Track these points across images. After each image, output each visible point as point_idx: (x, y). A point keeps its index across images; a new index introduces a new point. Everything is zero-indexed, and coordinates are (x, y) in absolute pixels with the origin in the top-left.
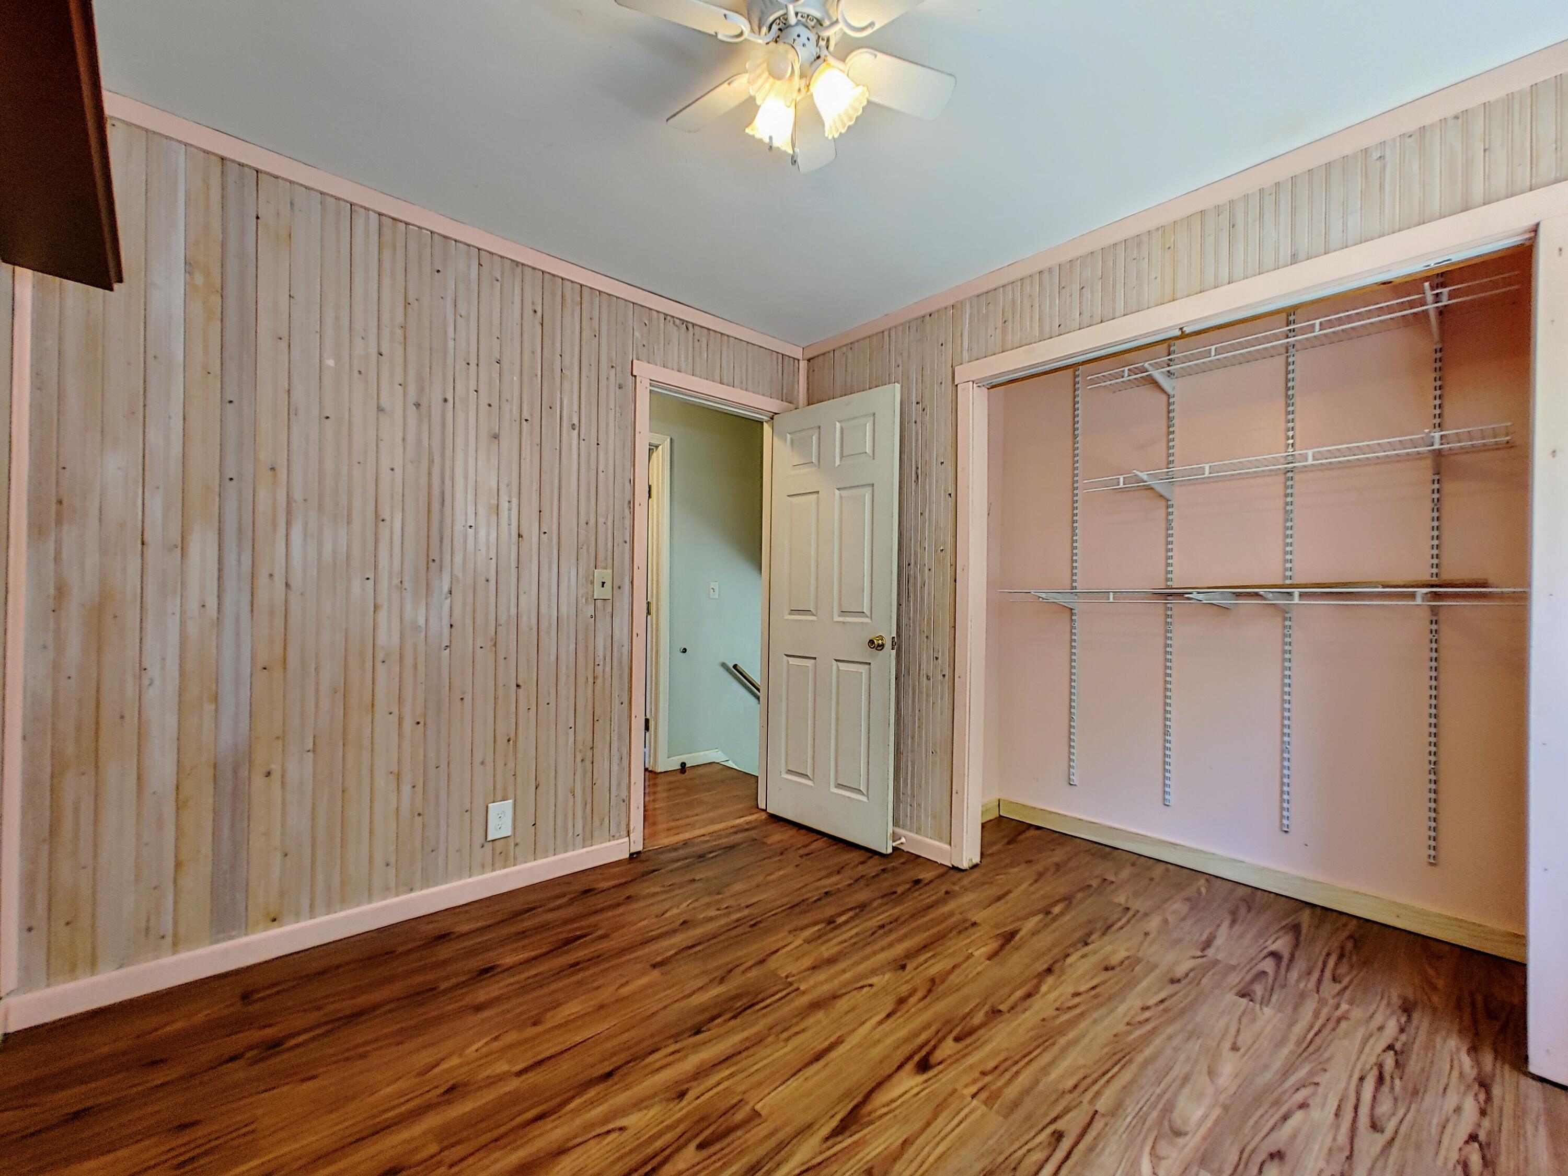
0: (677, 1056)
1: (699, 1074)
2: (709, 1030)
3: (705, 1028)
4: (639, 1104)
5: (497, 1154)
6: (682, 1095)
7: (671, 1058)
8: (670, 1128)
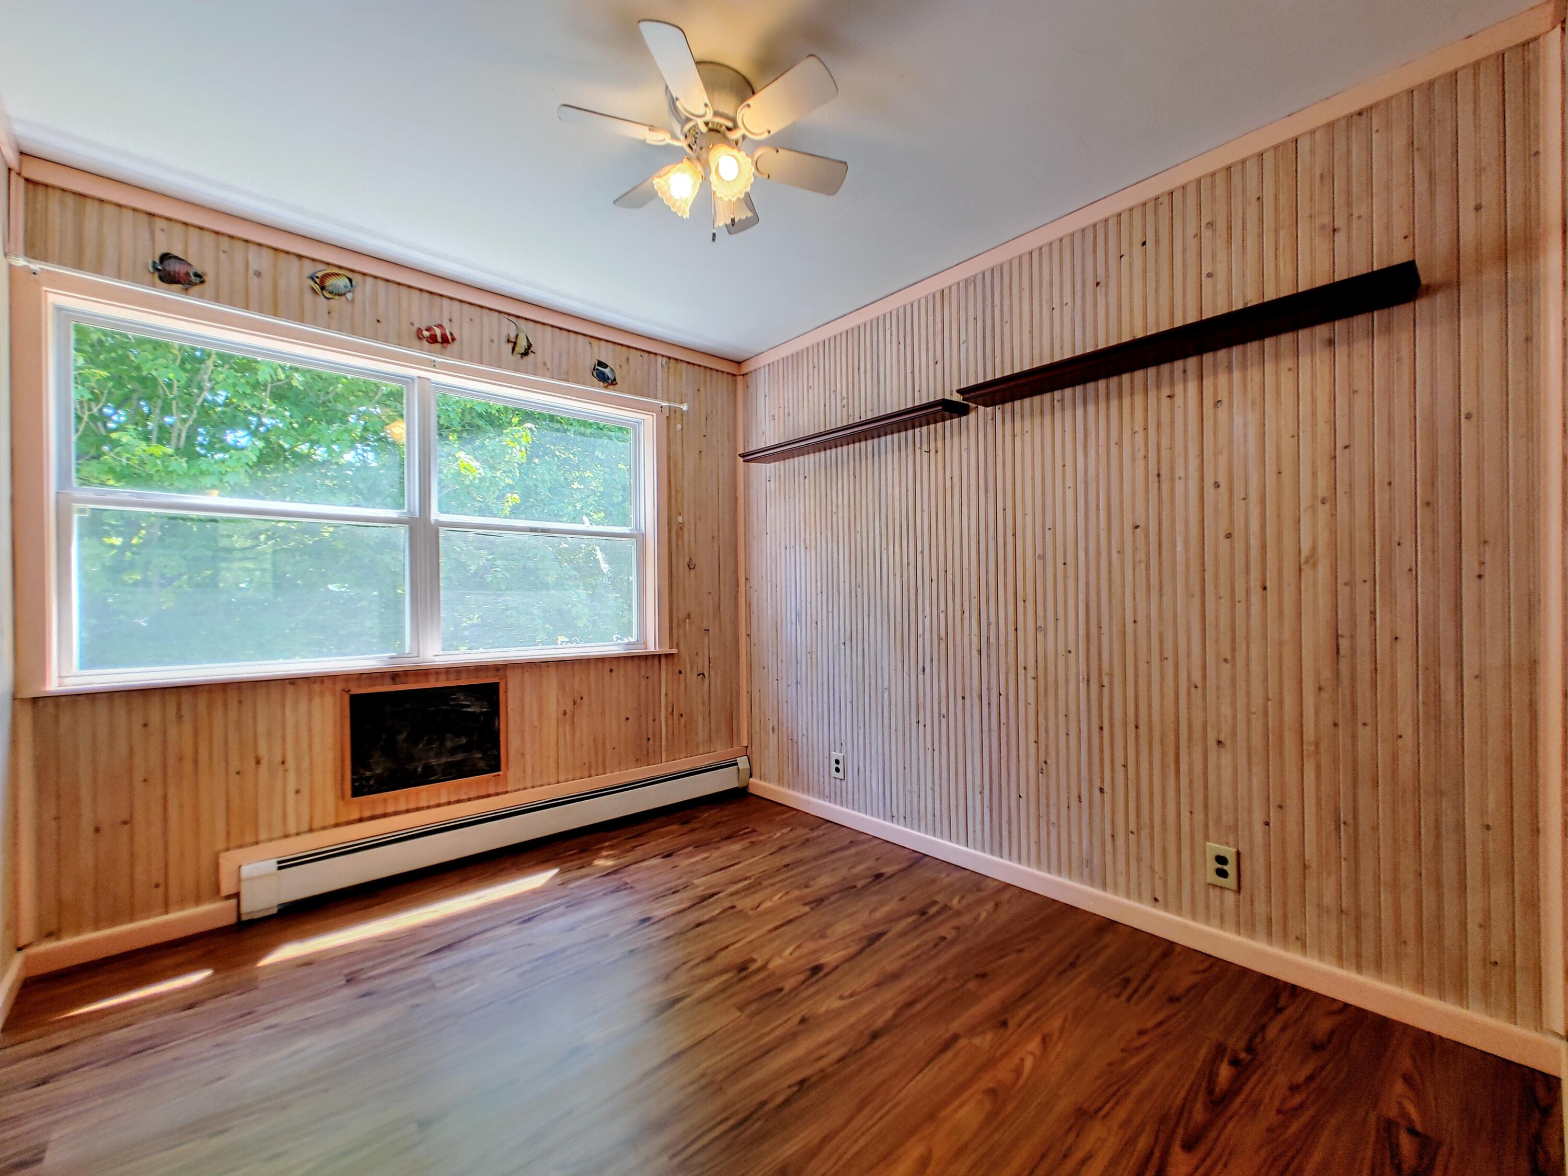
0: (816, 1055)
1: (791, 1037)
2: (790, 1087)
3: (795, 1089)
4: (836, 1014)
5: (922, 983)
6: (803, 1021)
7: (823, 1052)
8: (809, 997)
